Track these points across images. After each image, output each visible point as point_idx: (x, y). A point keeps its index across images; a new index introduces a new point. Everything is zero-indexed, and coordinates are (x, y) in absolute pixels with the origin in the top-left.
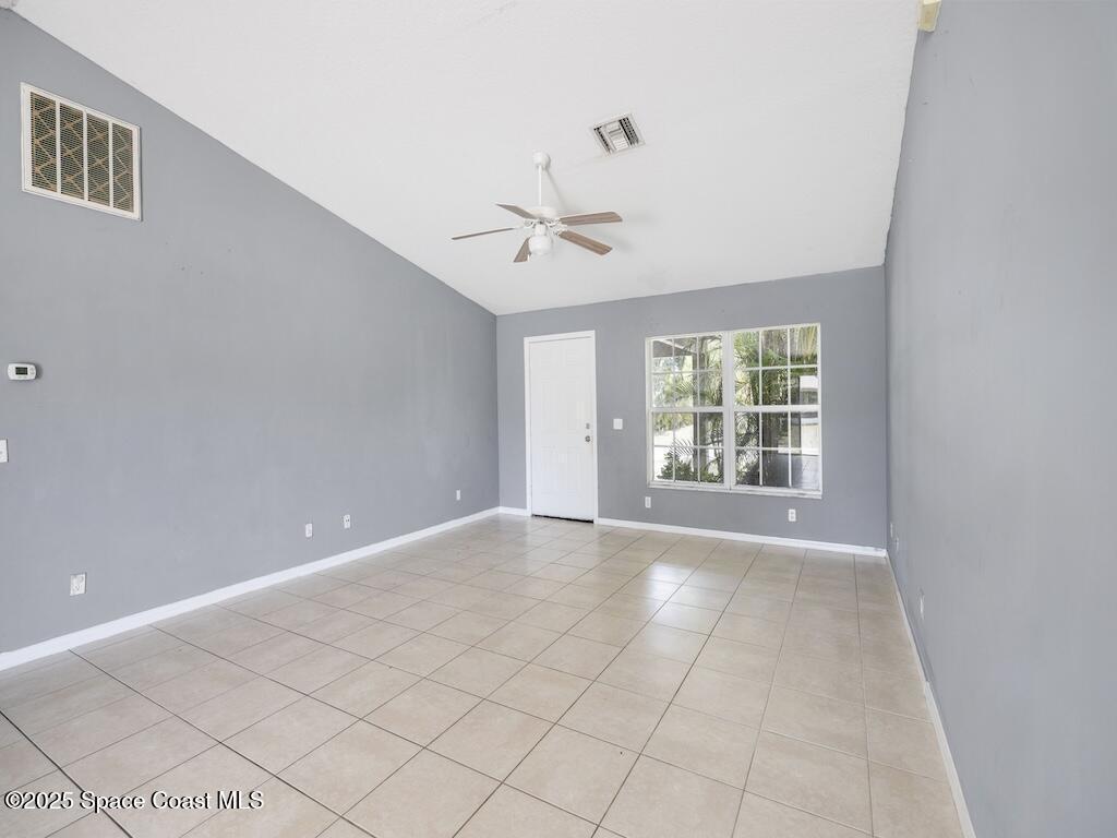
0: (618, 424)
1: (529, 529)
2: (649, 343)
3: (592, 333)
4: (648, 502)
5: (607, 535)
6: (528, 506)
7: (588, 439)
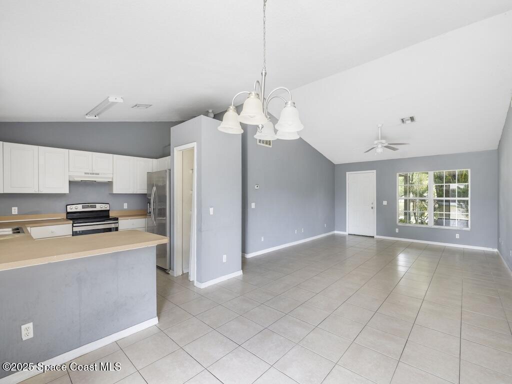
0: (385, 203)
1: (347, 239)
2: (398, 174)
3: (375, 171)
4: (397, 231)
5: (379, 242)
6: (347, 230)
7: (372, 208)
